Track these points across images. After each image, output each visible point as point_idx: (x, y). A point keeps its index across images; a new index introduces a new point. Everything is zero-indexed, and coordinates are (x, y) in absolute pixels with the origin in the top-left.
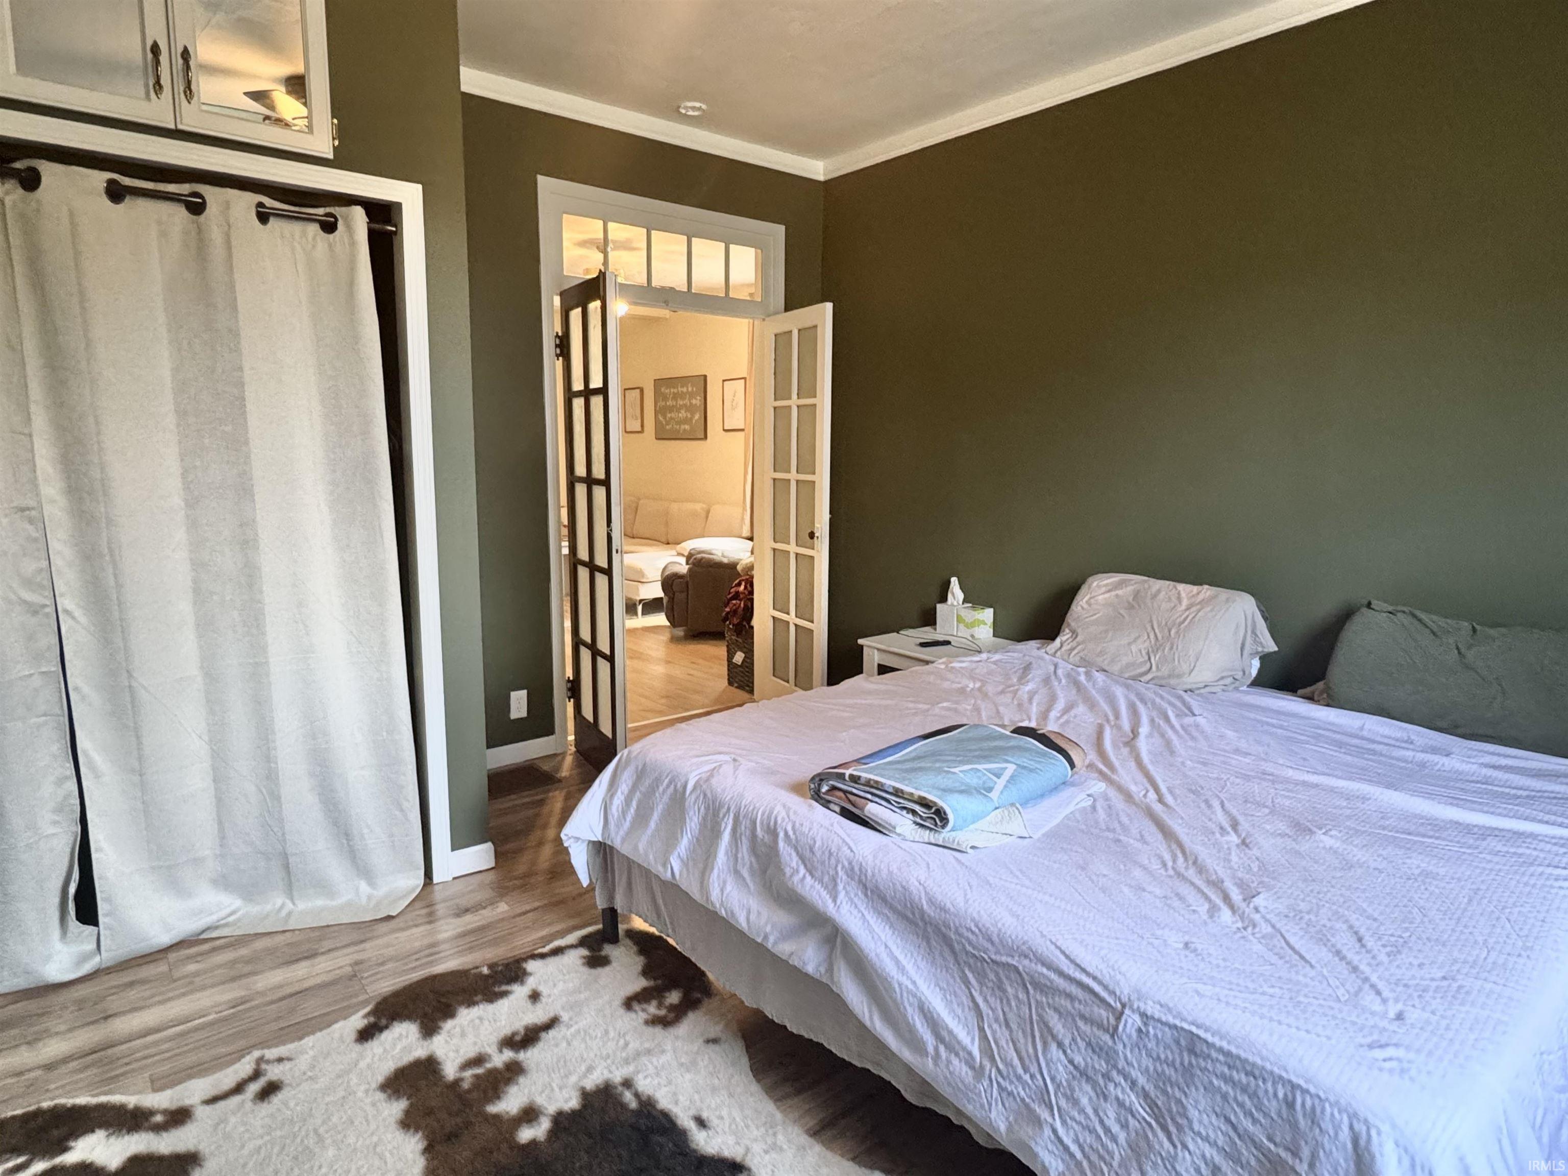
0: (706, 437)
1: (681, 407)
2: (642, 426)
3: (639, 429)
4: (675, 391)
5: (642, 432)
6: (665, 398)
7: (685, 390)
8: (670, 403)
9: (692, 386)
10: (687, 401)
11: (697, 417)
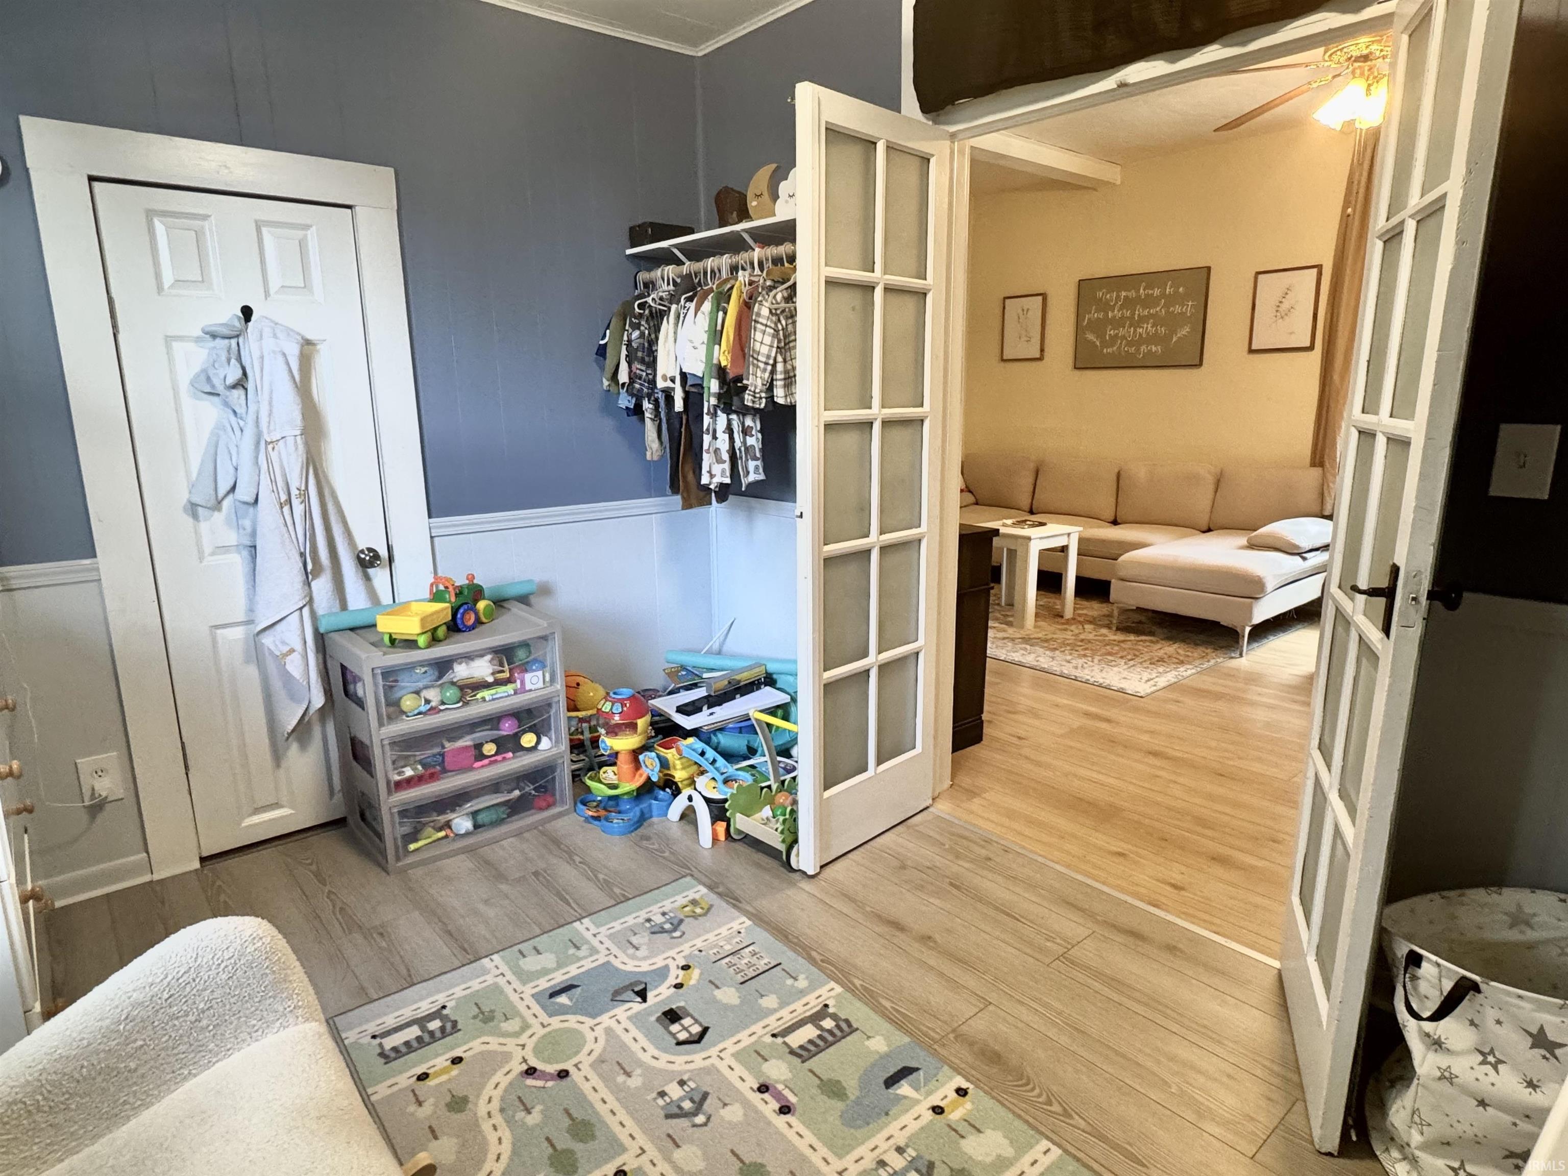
0: (1200, 364)
1: (1144, 319)
2: (1042, 350)
3: (1037, 356)
4: (1132, 294)
5: (1040, 359)
6: (1105, 306)
7: (1157, 292)
8: (1117, 313)
9: (1175, 286)
10: (1159, 309)
11: (1185, 331)
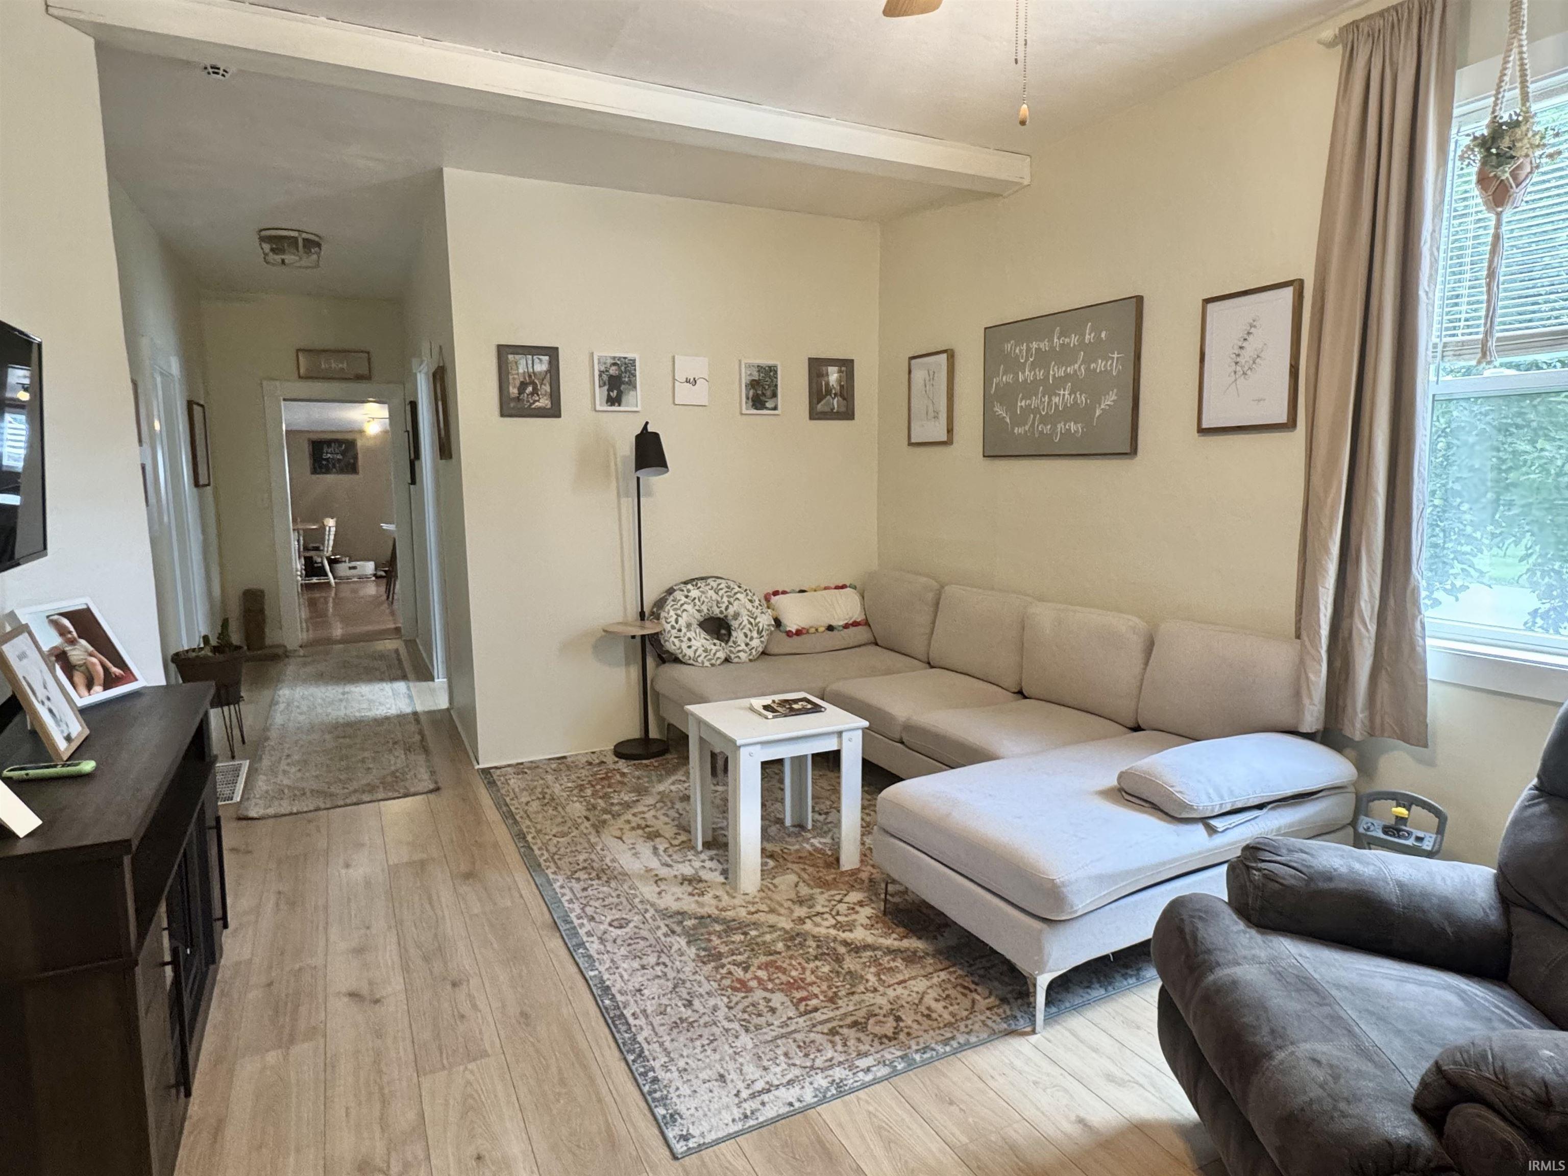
0: (1133, 451)
1: (1061, 382)
2: (950, 431)
3: (944, 438)
4: (1044, 345)
5: (948, 442)
6: (1014, 365)
7: (1074, 340)
8: (1026, 375)
9: (1096, 330)
10: (1077, 367)
11: (1109, 400)
